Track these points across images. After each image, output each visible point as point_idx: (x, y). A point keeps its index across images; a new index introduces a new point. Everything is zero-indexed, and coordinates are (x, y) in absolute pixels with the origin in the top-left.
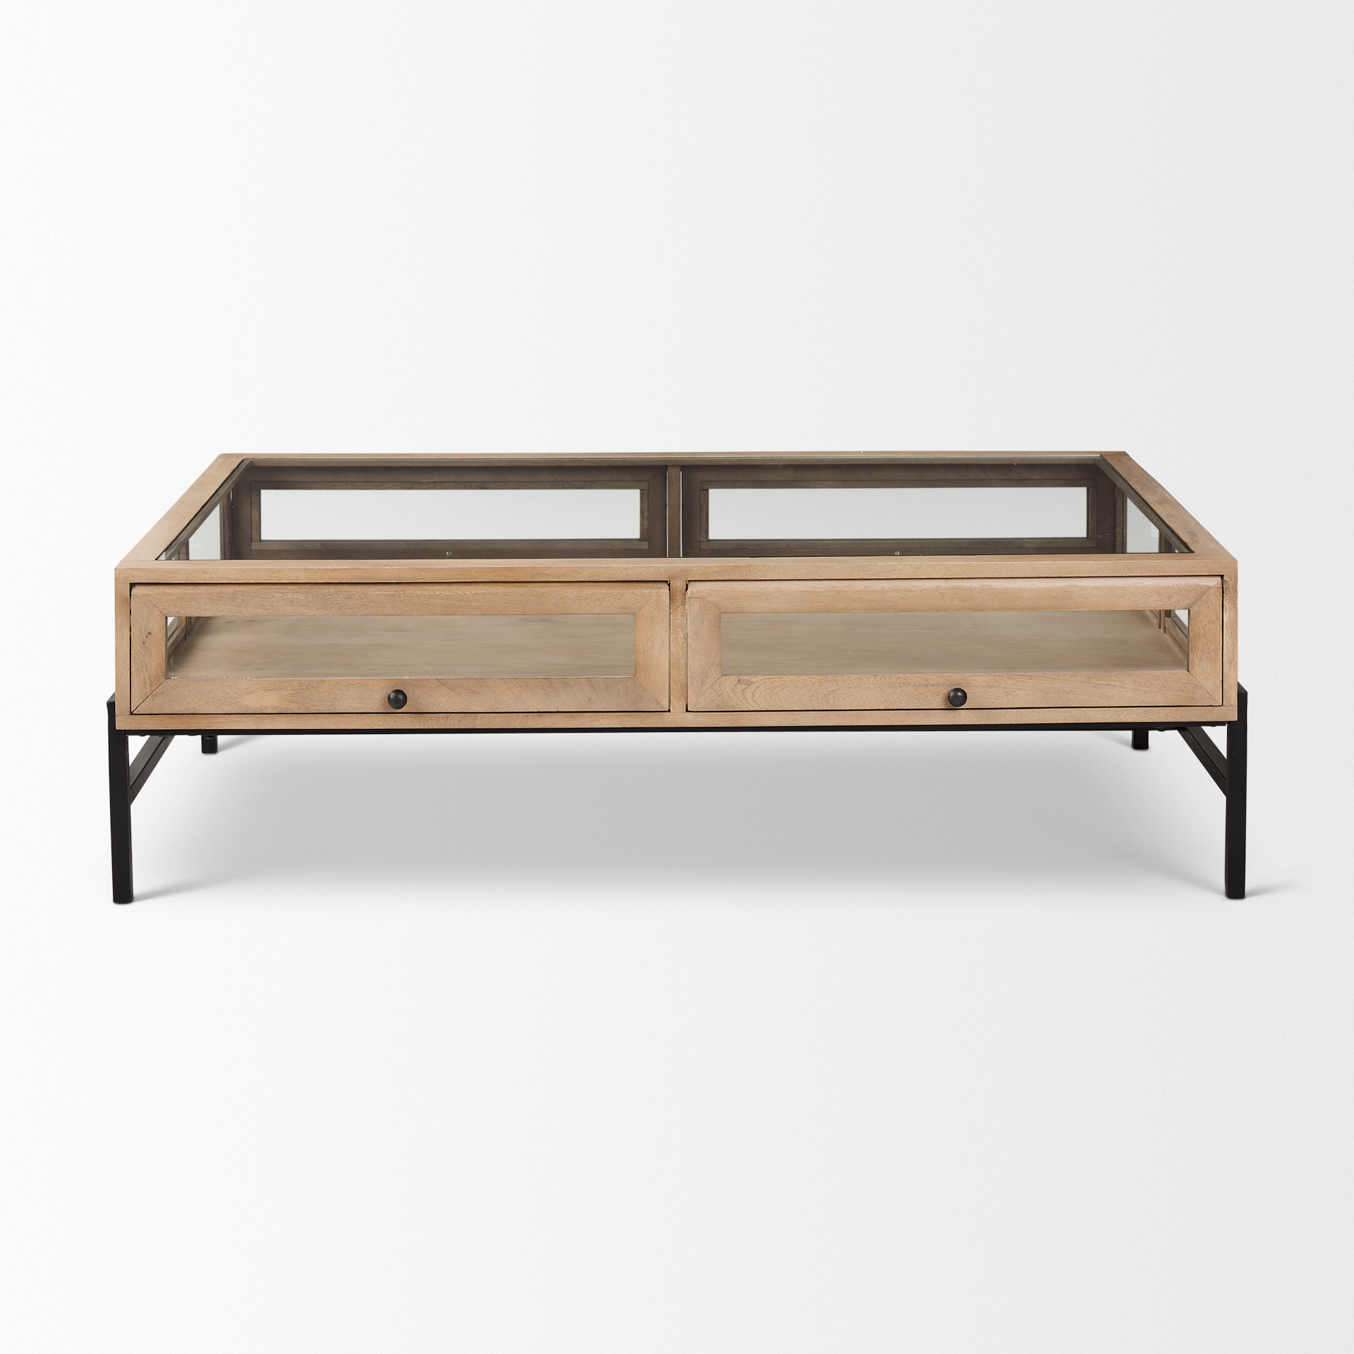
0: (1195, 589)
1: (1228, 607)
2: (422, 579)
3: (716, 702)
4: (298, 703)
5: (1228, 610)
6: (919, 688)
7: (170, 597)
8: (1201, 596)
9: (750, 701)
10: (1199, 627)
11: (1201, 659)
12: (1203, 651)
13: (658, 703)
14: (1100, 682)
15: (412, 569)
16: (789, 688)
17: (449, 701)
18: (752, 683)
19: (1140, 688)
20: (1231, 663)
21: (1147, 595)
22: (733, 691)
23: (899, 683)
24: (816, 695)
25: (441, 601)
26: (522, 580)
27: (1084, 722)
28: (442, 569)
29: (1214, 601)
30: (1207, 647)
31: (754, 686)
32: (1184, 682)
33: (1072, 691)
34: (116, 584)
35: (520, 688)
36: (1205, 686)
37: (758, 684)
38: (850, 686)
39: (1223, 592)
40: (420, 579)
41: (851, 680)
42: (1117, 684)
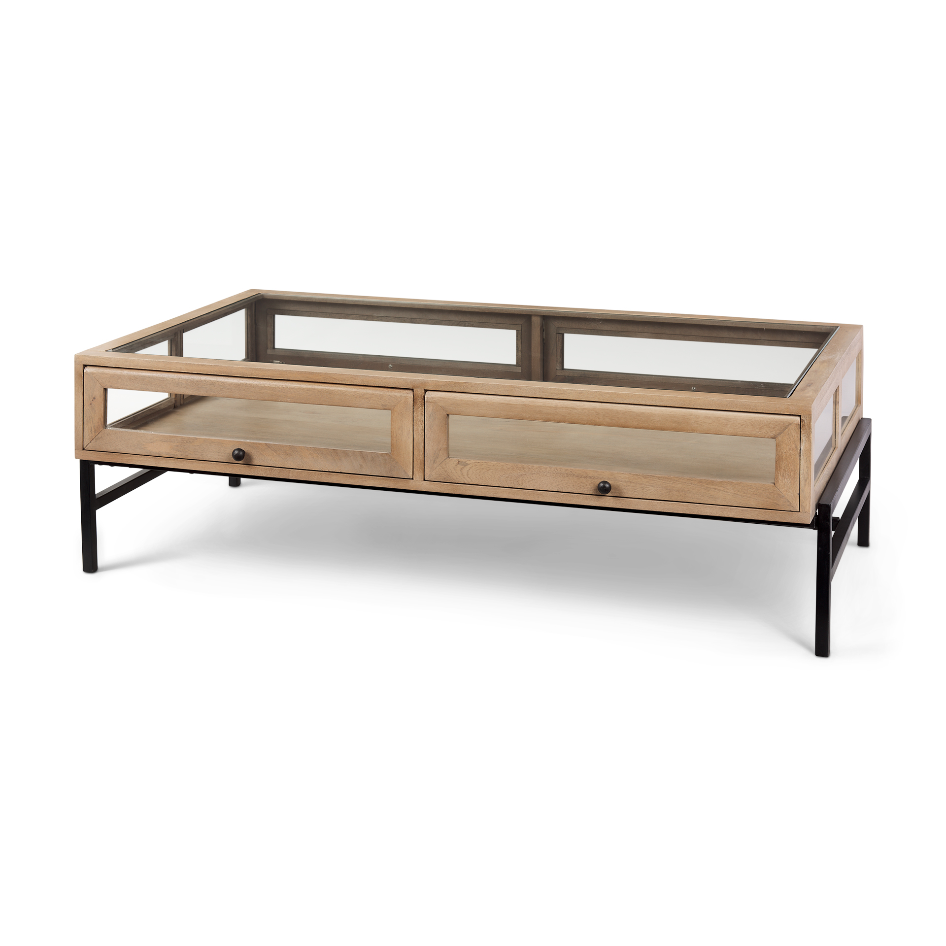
0: (779, 424)
1: (804, 439)
2: (256, 376)
3: (443, 476)
4: (181, 452)
5: (804, 441)
6: (581, 479)
7: (106, 376)
8: (784, 430)
9: (466, 476)
10: (782, 452)
11: (783, 476)
12: (784, 470)
13: (405, 472)
14: (709, 486)
15: (250, 368)
16: (492, 471)
17: (273, 459)
18: (467, 465)
19: (738, 493)
20: (806, 481)
21: (744, 426)
22: (454, 469)
23: (567, 474)
24: (510, 477)
25: (269, 391)
26: (319, 381)
27: (697, 514)
28: (269, 370)
29: (793, 434)
30: (788, 467)
31: (468, 467)
32: (771, 491)
33: (688, 491)
34: (75, 364)
35: (317, 454)
36: (786, 496)
37: (471, 466)
38: (533, 473)
39: (801, 428)
40: (255, 375)
41: (533, 468)
42: (721, 488)
